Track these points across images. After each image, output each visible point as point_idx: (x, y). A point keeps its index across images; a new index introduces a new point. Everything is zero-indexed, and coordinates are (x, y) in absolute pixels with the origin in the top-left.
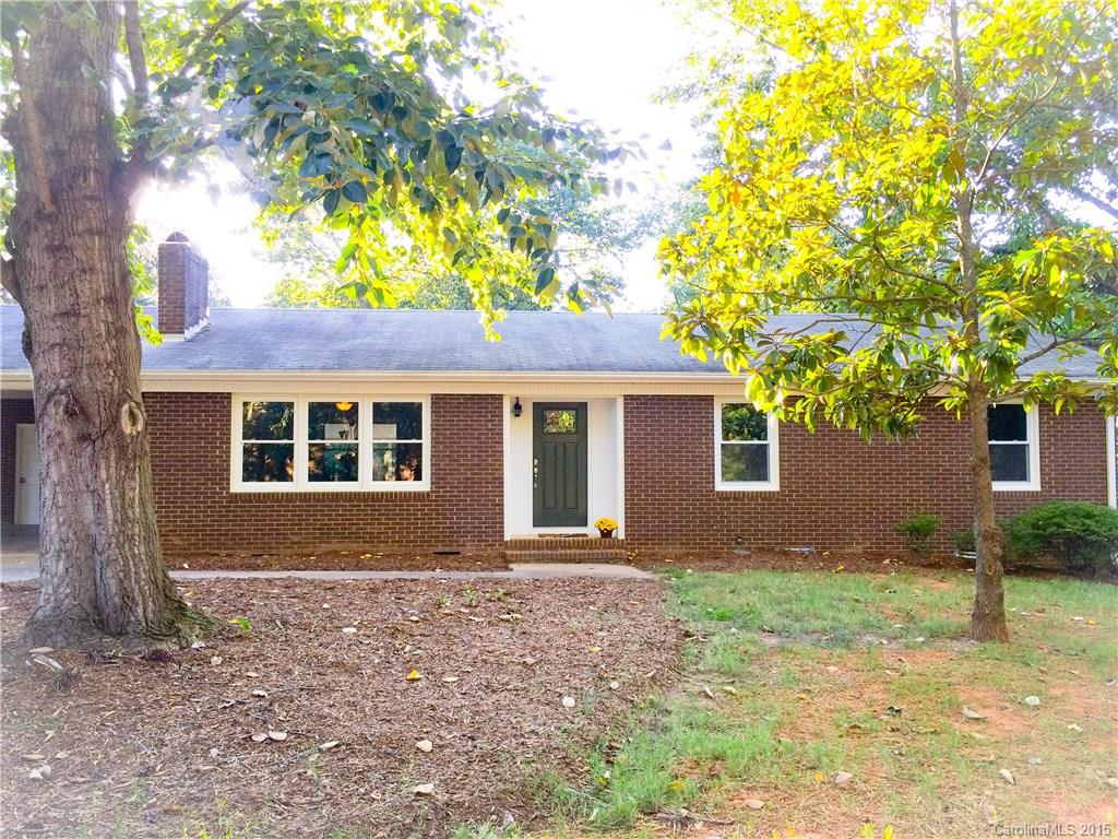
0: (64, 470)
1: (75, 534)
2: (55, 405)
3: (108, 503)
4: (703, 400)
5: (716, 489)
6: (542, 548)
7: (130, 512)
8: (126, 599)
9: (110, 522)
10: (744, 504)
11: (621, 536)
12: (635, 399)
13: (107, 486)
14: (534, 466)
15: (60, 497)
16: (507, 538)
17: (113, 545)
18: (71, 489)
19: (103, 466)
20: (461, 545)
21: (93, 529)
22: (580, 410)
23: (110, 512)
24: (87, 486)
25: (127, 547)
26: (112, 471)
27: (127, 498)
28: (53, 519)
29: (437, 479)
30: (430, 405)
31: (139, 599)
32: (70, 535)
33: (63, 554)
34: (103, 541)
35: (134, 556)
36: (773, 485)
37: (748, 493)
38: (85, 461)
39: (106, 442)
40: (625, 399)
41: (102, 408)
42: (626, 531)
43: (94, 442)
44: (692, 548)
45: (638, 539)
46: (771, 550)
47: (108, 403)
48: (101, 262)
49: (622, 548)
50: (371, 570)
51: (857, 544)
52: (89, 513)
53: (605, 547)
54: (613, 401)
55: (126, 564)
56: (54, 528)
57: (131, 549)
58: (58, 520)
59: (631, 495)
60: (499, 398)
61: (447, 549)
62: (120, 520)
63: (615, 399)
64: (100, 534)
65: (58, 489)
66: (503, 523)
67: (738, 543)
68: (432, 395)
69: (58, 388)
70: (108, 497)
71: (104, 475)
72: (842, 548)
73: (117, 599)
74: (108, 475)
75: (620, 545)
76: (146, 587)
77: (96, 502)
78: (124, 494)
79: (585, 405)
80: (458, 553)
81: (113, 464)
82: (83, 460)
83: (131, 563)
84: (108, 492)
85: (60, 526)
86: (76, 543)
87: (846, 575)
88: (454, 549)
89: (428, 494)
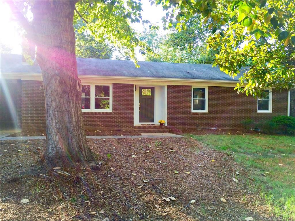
0: (58, 103)
1: (62, 126)
2: (55, 80)
3: (73, 115)
4: (189, 87)
5: (192, 112)
6: (144, 128)
7: (80, 119)
8: (80, 149)
9: (74, 122)
10: (199, 116)
11: (166, 125)
12: (171, 86)
13: (73, 109)
14: (139, 105)
15: (56, 113)
16: (134, 126)
17: (75, 130)
18: (60, 110)
19: (71, 102)
20: (121, 128)
21: (68, 125)
22: (152, 89)
23: (74, 118)
24: (66, 109)
25: (79, 131)
26: (74, 104)
27: (79, 114)
28: (54, 121)
29: (114, 108)
30: (112, 87)
31: (83, 148)
32: (61, 127)
33: (58, 134)
34: (72, 129)
35: (81, 134)
36: (206, 111)
37: (200, 113)
38: (65, 101)
39: (73, 94)
40: (168, 86)
41: (71, 81)
42: (167, 123)
43: (68, 93)
44: (185, 128)
45: (171, 126)
46: (206, 129)
47: (72, 80)
48: (69, 28)
49: (166, 128)
50: (101, 135)
51: (227, 127)
52: (66, 119)
53: (161, 128)
54: (164, 86)
55: (79, 137)
56: (54, 124)
57: (80, 132)
58: (56, 121)
59: (169, 113)
60: (132, 85)
61: (117, 129)
62: (77, 121)
63: (165, 86)
64: (71, 126)
65: (55, 110)
66: (133, 121)
67: (197, 127)
68: (113, 84)
69: (55, 74)
70: (73, 113)
71: (72, 105)
72: (223, 128)
73: (77, 149)
74: (73, 105)
75: (166, 127)
76: (85, 145)
77: (69, 115)
78: (78, 112)
79: (154, 87)
80: (120, 130)
81: (74, 102)
82: (64, 100)
83: (81, 136)
84: (73, 111)
85: (56, 123)
86: (62, 129)
87: (231, 135)
88: (119, 129)
89: (112, 113)
